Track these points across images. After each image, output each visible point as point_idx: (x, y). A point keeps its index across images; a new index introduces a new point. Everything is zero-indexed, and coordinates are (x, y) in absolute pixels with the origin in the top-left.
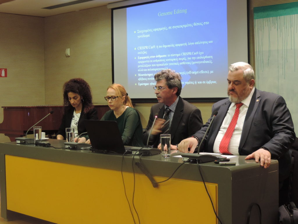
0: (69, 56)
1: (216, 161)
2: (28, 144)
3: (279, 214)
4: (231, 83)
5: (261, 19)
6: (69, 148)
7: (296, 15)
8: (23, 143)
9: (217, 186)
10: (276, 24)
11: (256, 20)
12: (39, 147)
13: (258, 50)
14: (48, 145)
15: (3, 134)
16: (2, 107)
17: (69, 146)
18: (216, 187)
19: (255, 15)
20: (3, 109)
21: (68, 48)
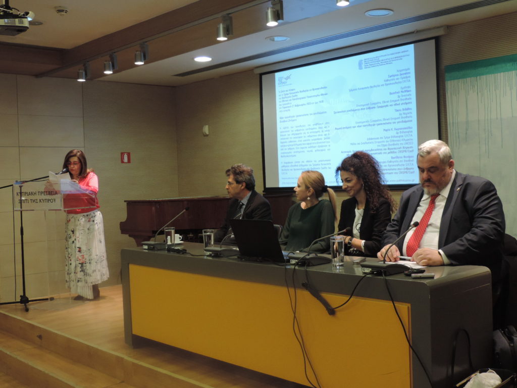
0: (207, 135)
1: (406, 272)
2: (158, 250)
3: (493, 343)
5: (456, 81)
6: (210, 256)
7: (502, 74)
8: (152, 248)
9: (410, 307)
10: (476, 87)
11: (449, 82)
12: (172, 254)
13: (451, 122)
14: (184, 251)
15: (127, 235)
16: (125, 201)
17: (211, 253)
18: (408, 307)
19: (447, 75)
20: (126, 203)
21: (206, 125)
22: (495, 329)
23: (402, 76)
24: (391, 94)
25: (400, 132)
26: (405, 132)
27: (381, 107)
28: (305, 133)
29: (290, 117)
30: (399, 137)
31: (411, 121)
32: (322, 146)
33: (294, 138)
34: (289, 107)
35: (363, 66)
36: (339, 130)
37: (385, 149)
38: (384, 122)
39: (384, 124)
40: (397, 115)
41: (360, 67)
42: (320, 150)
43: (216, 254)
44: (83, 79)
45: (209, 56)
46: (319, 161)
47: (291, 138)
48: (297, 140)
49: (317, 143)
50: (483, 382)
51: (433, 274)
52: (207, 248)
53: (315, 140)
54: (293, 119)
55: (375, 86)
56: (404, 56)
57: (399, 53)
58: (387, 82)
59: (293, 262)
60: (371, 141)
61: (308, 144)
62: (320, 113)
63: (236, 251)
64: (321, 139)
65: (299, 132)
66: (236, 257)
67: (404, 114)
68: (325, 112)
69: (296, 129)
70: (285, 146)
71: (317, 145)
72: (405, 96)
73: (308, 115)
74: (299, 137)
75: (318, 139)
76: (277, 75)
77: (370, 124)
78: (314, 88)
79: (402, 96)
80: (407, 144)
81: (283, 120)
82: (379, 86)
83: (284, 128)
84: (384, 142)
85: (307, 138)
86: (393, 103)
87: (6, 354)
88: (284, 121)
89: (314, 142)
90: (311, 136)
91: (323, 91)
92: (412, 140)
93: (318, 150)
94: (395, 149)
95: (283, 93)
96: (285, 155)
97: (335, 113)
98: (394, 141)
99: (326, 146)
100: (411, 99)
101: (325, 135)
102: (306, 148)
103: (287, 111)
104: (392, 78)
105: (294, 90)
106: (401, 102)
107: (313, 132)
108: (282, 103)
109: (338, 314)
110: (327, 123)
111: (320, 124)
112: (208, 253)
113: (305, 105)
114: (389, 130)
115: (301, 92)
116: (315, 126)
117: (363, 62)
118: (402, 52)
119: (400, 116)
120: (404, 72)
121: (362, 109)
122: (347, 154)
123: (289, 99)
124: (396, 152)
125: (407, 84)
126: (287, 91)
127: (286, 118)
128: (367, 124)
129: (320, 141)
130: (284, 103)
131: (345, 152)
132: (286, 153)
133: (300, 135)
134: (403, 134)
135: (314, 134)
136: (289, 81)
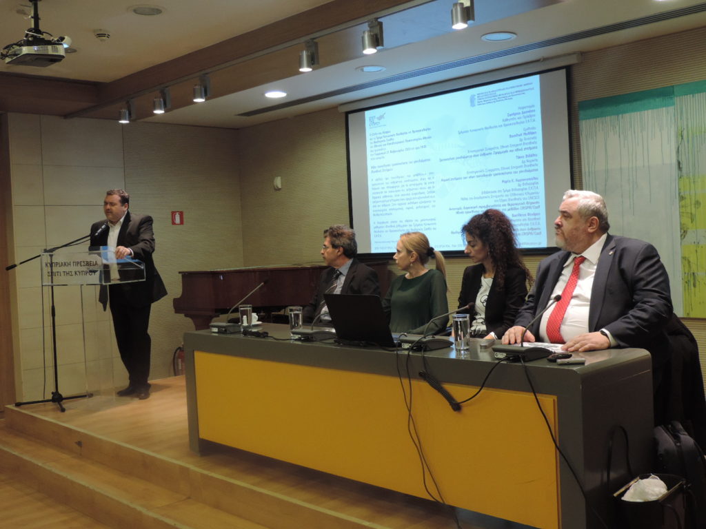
0: (279, 189)
1: (550, 358)
2: (231, 333)
3: (655, 443)
5: (592, 121)
6: (299, 340)
7: (650, 111)
8: (223, 331)
9: (556, 399)
10: (617, 127)
11: (584, 121)
12: (249, 337)
13: (587, 170)
14: (265, 335)
15: (182, 315)
16: (180, 273)
17: (300, 336)
18: (554, 400)
19: (582, 114)
20: (180, 275)
21: (277, 176)
22: (656, 425)
23: (525, 115)
24: (511, 136)
25: (524, 184)
26: (529, 184)
27: (499, 153)
28: (403, 186)
29: (385, 166)
30: (522, 190)
31: (537, 170)
33: (390, 192)
34: (383, 153)
35: (476, 102)
36: (446, 182)
37: (505, 205)
38: (503, 171)
39: (503, 174)
40: (519, 162)
41: (472, 104)
42: (422, 207)
43: (307, 338)
44: (125, 119)
45: (284, 91)
46: (422, 220)
47: (386, 192)
48: (393, 194)
49: (419, 198)
50: (647, 490)
51: (583, 359)
52: (294, 330)
53: (416, 194)
54: (388, 168)
55: (491, 127)
56: (527, 90)
57: (521, 86)
58: (506, 122)
59: (406, 346)
60: (486, 195)
61: (408, 199)
62: (422, 161)
63: (331, 333)
64: (424, 193)
65: (396, 185)
66: (332, 341)
67: (528, 161)
69: (392, 180)
70: (378, 202)
71: (419, 201)
72: (529, 139)
73: (406, 163)
74: (397, 191)
75: (420, 193)
76: (368, 114)
77: (486, 174)
78: (414, 130)
79: (525, 139)
80: (532, 198)
81: (375, 170)
82: (496, 127)
83: (378, 180)
84: (503, 196)
85: (406, 193)
86: (514, 148)
87: (38, 466)
88: (377, 171)
89: (414, 196)
90: (411, 190)
91: (425, 134)
92: (537, 193)
93: (420, 207)
94: (517, 204)
95: (375, 136)
96: (379, 213)
97: (441, 160)
98: (515, 194)
99: (430, 202)
100: (536, 143)
101: (429, 188)
102: (405, 204)
103: (380, 158)
104: (512, 117)
105: (390, 132)
106: (524, 147)
107: (414, 185)
108: (373, 149)
109: (465, 410)
110: (431, 173)
111: (423, 175)
112: (297, 337)
113: (403, 150)
114: (510, 181)
115: (397, 134)
116: (416, 177)
117: (476, 97)
118: (525, 85)
119: (523, 164)
120: (528, 109)
121: (475, 156)
122: (457, 211)
123: (383, 143)
124: (517, 209)
125: (531, 125)
126: (380, 133)
127: (379, 167)
128: (482, 173)
129: (422, 195)
130: (377, 148)
131: (454, 209)
132: (379, 211)
133: (397, 189)
134: (527, 187)
135: (415, 187)
136: (382, 122)
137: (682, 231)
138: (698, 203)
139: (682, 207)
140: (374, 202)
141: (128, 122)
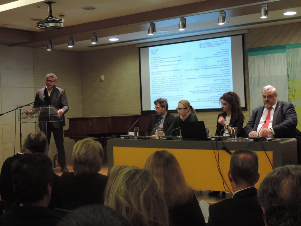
0: (103, 81)
4: (267, 97)
5: (253, 57)
9: (273, 152)
11: (250, 57)
13: (251, 76)
15: (68, 138)
19: (249, 54)
20: (68, 119)
21: (102, 75)
23: (225, 53)
24: (218, 61)
25: (223, 81)
26: (226, 81)
27: (213, 68)
28: (167, 81)
29: (158, 72)
30: (223, 84)
31: (229, 76)
32: (178, 88)
33: (161, 83)
34: (157, 66)
35: (202, 46)
36: (188, 80)
37: (215, 90)
38: (214, 76)
39: (214, 77)
40: (221, 72)
41: (201, 47)
42: (177, 90)
46: (176, 96)
47: (158, 83)
48: (163, 84)
49: (175, 86)
53: (174, 84)
54: (160, 73)
55: (209, 57)
56: (225, 43)
57: (222, 41)
58: (216, 55)
59: (214, 139)
60: (207, 86)
61: (169, 87)
62: (177, 70)
64: (177, 84)
65: (164, 80)
67: (225, 72)
68: (180, 70)
69: (162, 78)
70: (154, 88)
71: (175, 87)
72: (226, 63)
73: (169, 71)
74: (164, 83)
75: (176, 84)
76: (150, 49)
77: (206, 77)
78: (173, 57)
79: (224, 63)
80: (227, 87)
81: (153, 73)
82: (211, 57)
83: (155, 78)
84: (214, 86)
85: (169, 84)
86: (219, 66)
88: (154, 74)
89: (173, 85)
90: (171, 83)
91: (178, 59)
92: (229, 85)
93: (175, 90)
94: (220, 90)
95: (154, 59)
96: (155, 93)
97: (186, 70)
98: (220, 86)
99: (180, 88)
100: (229, 64)
101: (180, 82)
102: (168, 89)
103: (156, 68)
104: (218, 53)
105: (161, 57)
106: (223, 66)
107: (173, 80)
108: (153, 64)
110: (181, 76)
111: (177, 76)
113: (167, 65)
114: (217, 80)
115: (165, 58)
116: (174, 77)
117: (202, 44)
118: (224, 40)
119: (223, 73)
120: (226, 51)
121: (201, 69)
122: (193, 92)
123: (157, 62)
124: (221, 92)
125: (227, 57)
126: (156, 57)
127: (156, 72)
128: (204, 77)
129: (176, 85)
130: (154, 64)
131: (192, 91)
132: (155, 92)
133: (164, 82)
134: (225, 82)
135: (173, 81)
136: (157, 52)
137: (289, 101)
138: (295, 90)
139: (289, 92)
140: (153, 88)
141: (51, 50)
